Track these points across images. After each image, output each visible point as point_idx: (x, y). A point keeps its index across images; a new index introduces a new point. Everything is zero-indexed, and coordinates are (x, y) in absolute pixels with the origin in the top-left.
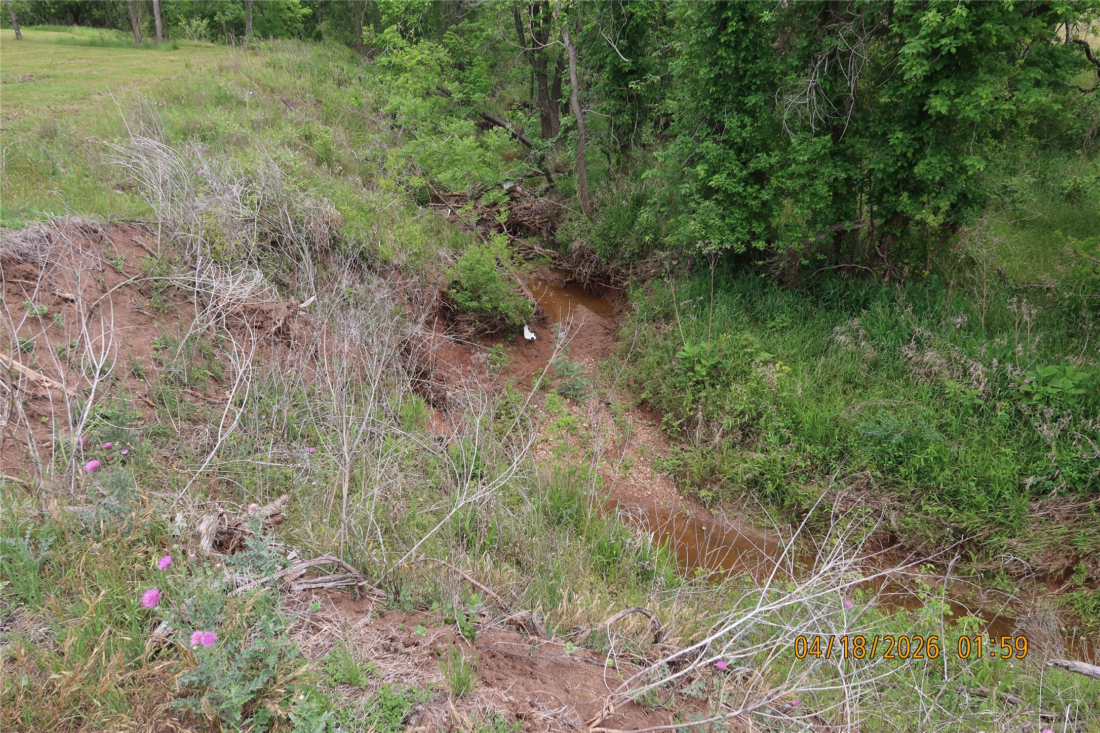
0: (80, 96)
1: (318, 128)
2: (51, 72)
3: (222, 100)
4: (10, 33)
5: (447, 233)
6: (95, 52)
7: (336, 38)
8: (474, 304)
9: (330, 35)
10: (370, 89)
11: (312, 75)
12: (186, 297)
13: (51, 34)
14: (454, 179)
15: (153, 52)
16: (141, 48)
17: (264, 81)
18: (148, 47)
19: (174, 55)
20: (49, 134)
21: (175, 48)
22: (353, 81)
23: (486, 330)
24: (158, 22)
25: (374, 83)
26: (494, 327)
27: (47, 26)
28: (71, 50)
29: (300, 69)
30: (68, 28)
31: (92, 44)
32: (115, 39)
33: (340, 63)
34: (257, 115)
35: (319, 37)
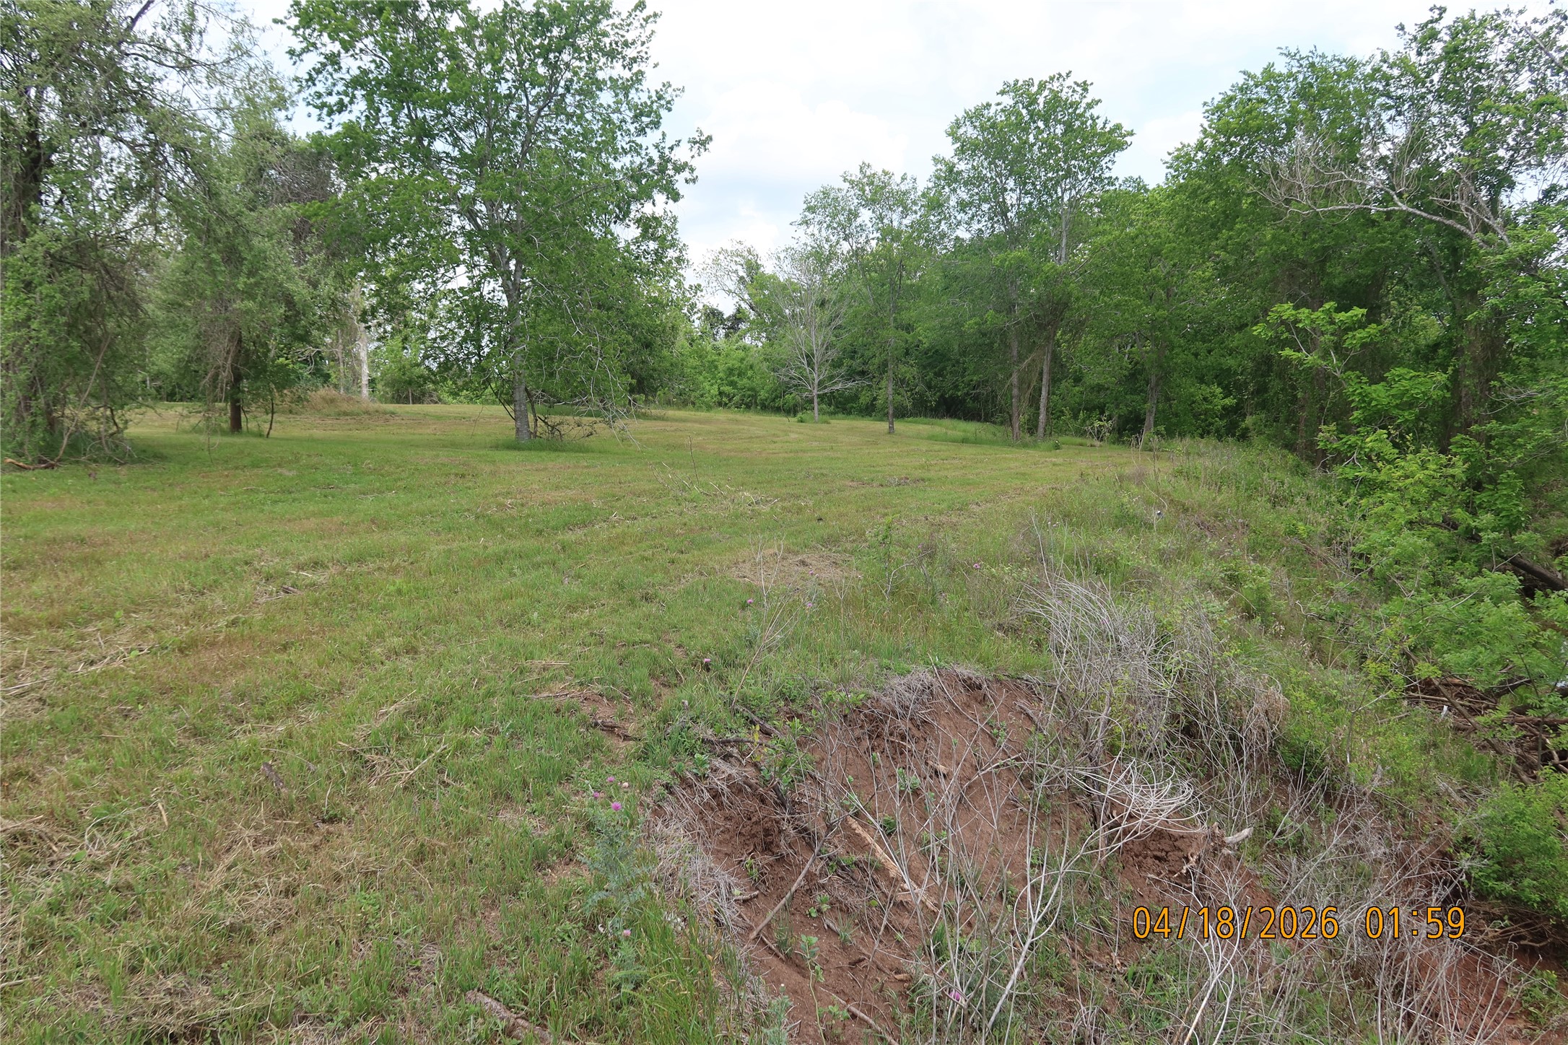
0: (958, 506)
1: (1249, 566)
2: (926, 475)
3: (1125, 521)
4: (884, 426)
5: (1451, 750)
6: (968, 451)
7: (1269, 438)
8: (1506, 887)
9: (1260, 433)
10: (1322, 511)
11: (1238, 488)
12: (1073, 796)
13: (921, 427)
14: (1476, 665)
15: (1031, 452)
16: (1018, 446)
17: (1175, 496)
18: (1025, 446)
19: (1056, 456)
20: (929, 552)
21: (1057, 447)
22: (1298, 499)
23: (1523, 938)
24: (1042, 417)
25: (1328, 503)
26: (1541, 936)
27: (918, 419)
28: (943, 448)
29: (1219, 481)
30: (937, 421)
31: (964, 441)
32: (990, 436)
33: (1279, 474)
34: (1166, 543)
35: (1244, 437)
